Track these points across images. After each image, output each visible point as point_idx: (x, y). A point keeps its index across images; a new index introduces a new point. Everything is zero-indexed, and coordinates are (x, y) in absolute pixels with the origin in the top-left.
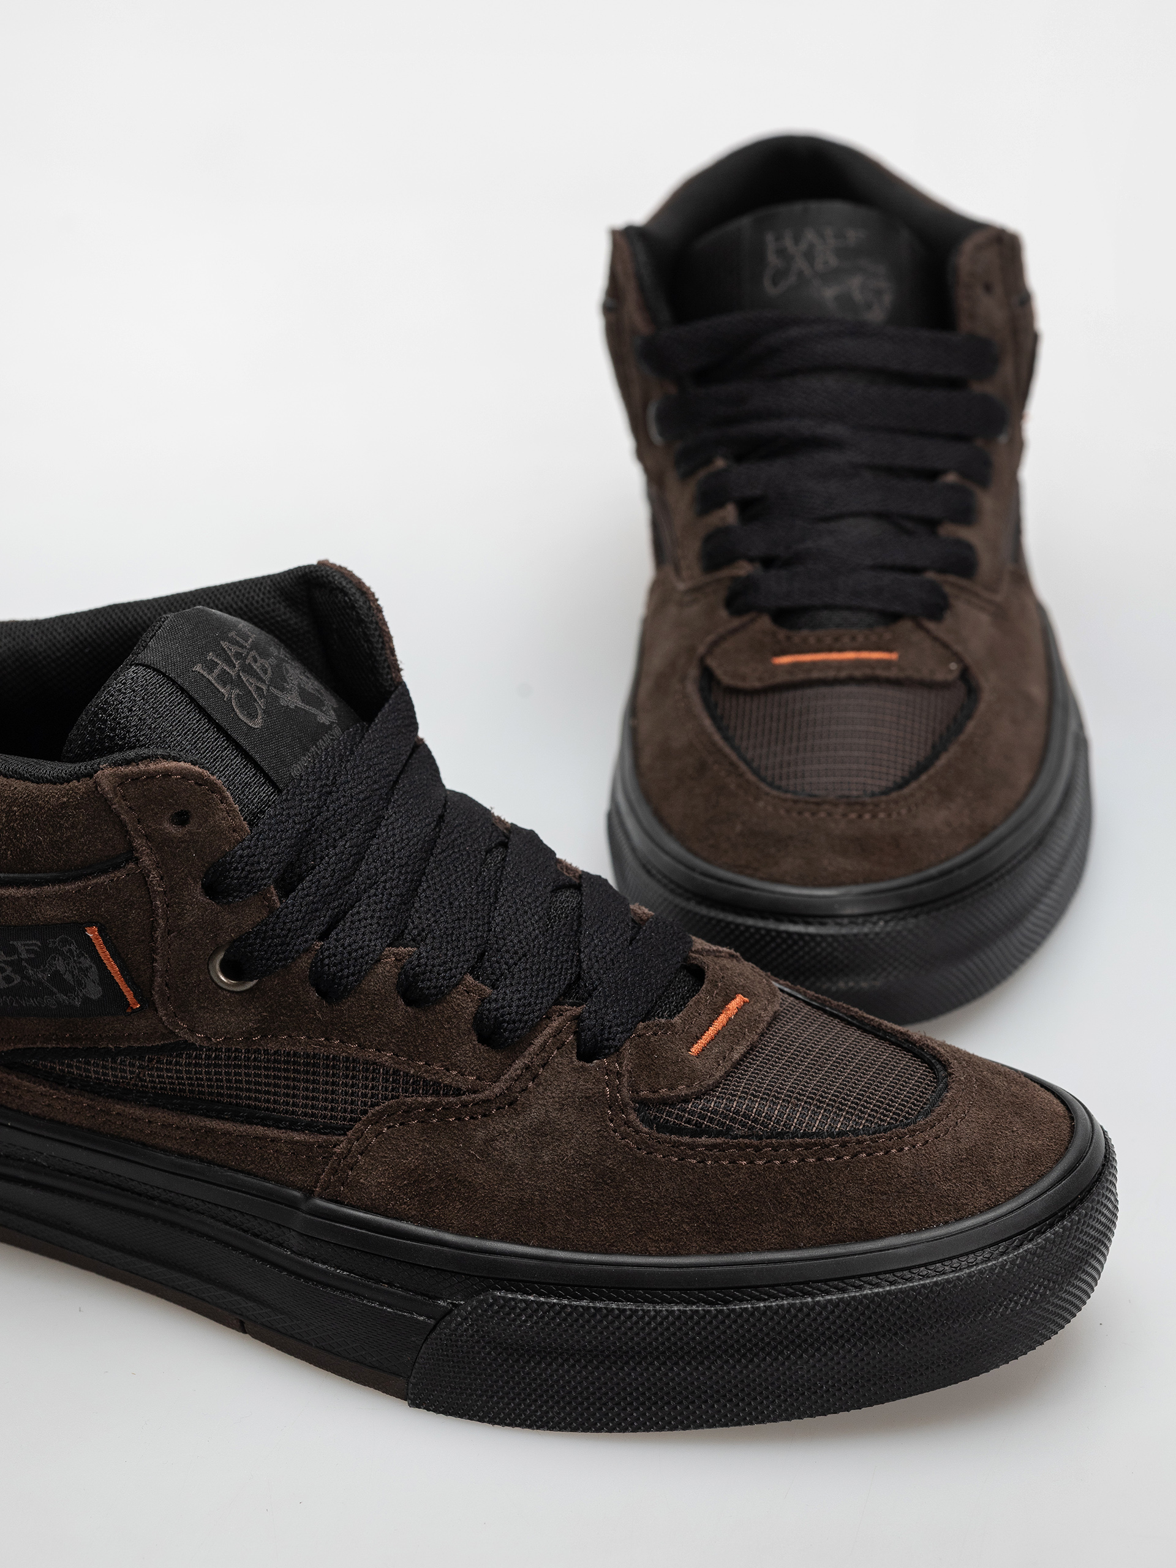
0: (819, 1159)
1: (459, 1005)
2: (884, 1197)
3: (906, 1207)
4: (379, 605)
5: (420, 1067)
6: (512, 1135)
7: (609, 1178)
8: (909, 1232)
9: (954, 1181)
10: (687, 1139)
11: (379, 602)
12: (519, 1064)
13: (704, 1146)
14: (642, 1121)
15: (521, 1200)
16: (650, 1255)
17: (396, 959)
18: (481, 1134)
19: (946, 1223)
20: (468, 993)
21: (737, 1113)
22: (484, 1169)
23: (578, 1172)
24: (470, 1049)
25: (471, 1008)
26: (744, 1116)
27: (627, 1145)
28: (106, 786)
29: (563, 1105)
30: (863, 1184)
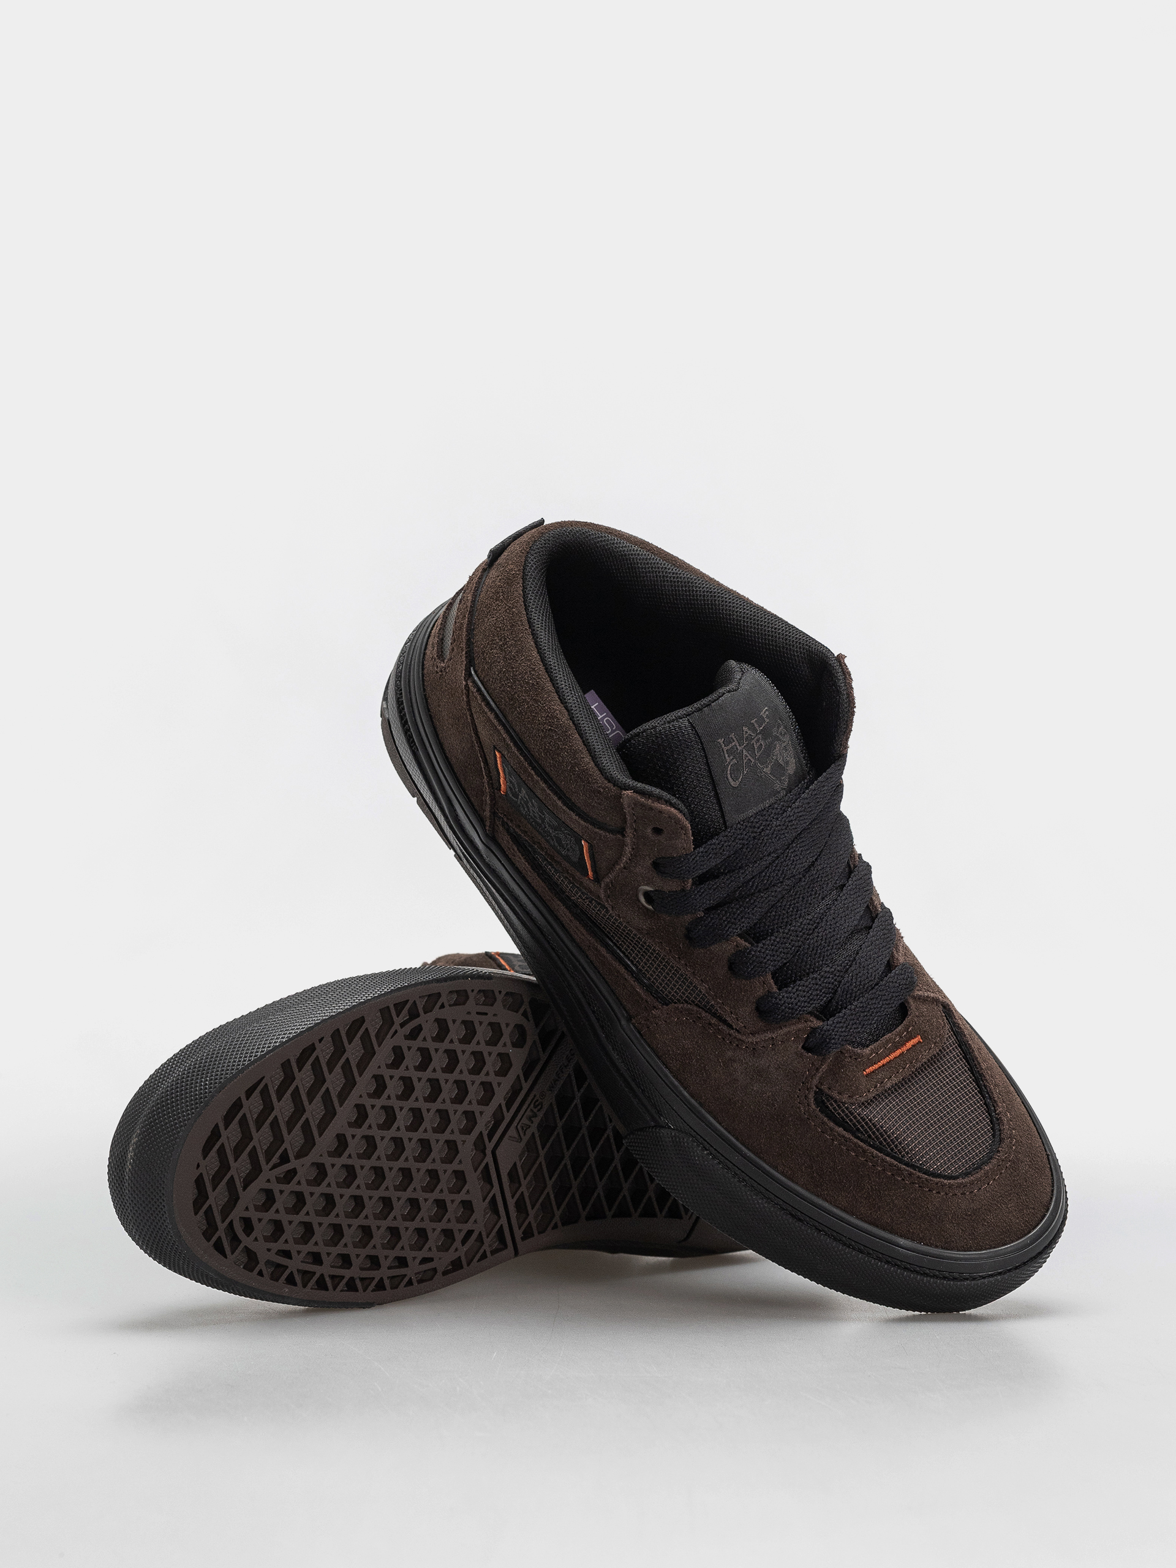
0: (892, 1175)
1: (755, 987)
2: (913, 1215)
3: (920, 1226)
4: (854, 711)
5: (718, 1003)
6: (744, 1065)
7: (781, 1119)
8: (913, 1240)
9: (955, 1225)
10: (832, 1124)
11: (855, 709)
12: (769, 1035)
13: (837, 1132)
14: (815, 1100)
15: (730, 1100)
16: (777, 1171)
17: (737, 945)
18: (730, 1053)
19: (937, 1247)
20: (764, 983)
21: (870, 1120)
22: (721, 1072)
23: (767, 1105)
24: (747, 1011)
25: (760, 992)
26: (873, 1124)
27: (799, 1108)
28: (625, 802)
29: (780, 1067)
30: (906, 1202)
